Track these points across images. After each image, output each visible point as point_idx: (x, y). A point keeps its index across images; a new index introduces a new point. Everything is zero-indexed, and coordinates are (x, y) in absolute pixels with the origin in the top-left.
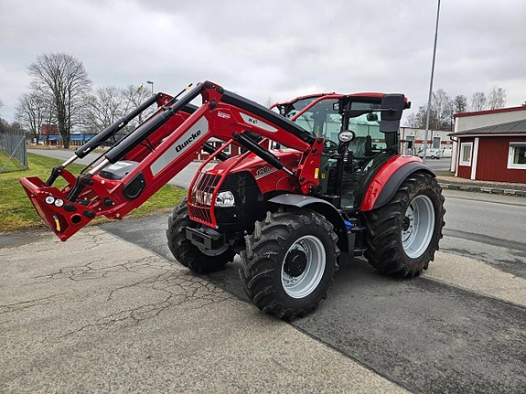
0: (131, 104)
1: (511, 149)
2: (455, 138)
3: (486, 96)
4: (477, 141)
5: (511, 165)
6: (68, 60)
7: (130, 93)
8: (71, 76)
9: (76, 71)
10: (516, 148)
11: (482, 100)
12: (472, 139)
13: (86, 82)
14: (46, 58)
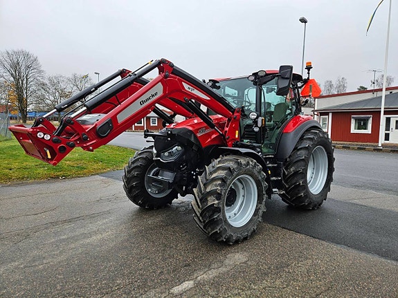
0: (75, 88)
1: (352, 120)
2: (316, 113)
3: (333, 83)
4: (330, 115)
5: (353, 130)
6: (27, 55)
7: (75, 80)
8: (28, 67)
9: (32, 63)
10: (356, 119)
11: (331, 86)
12: (327, 114)
13: (40, 72)
14: (8, 53)
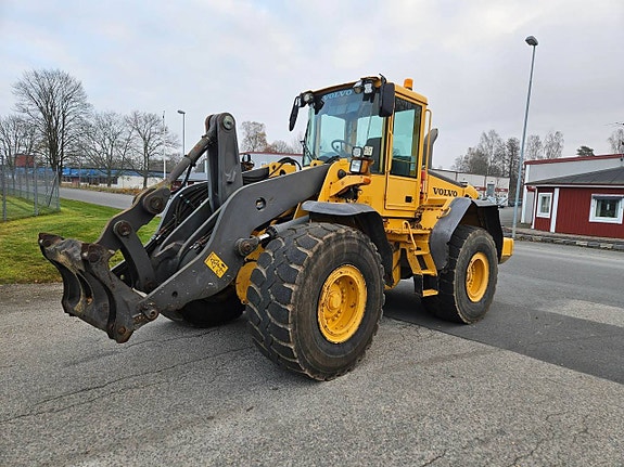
1: (593, 201)
3: (542, 140)
4: (557, 191)
5: (593, 217)
7: (135, 121)
8: (66, 99)
9: (73, 93)
10: (598, 199)
11: (538, 144)
12: (552, 190)
13: (85, 106)
14: (37, 75)
